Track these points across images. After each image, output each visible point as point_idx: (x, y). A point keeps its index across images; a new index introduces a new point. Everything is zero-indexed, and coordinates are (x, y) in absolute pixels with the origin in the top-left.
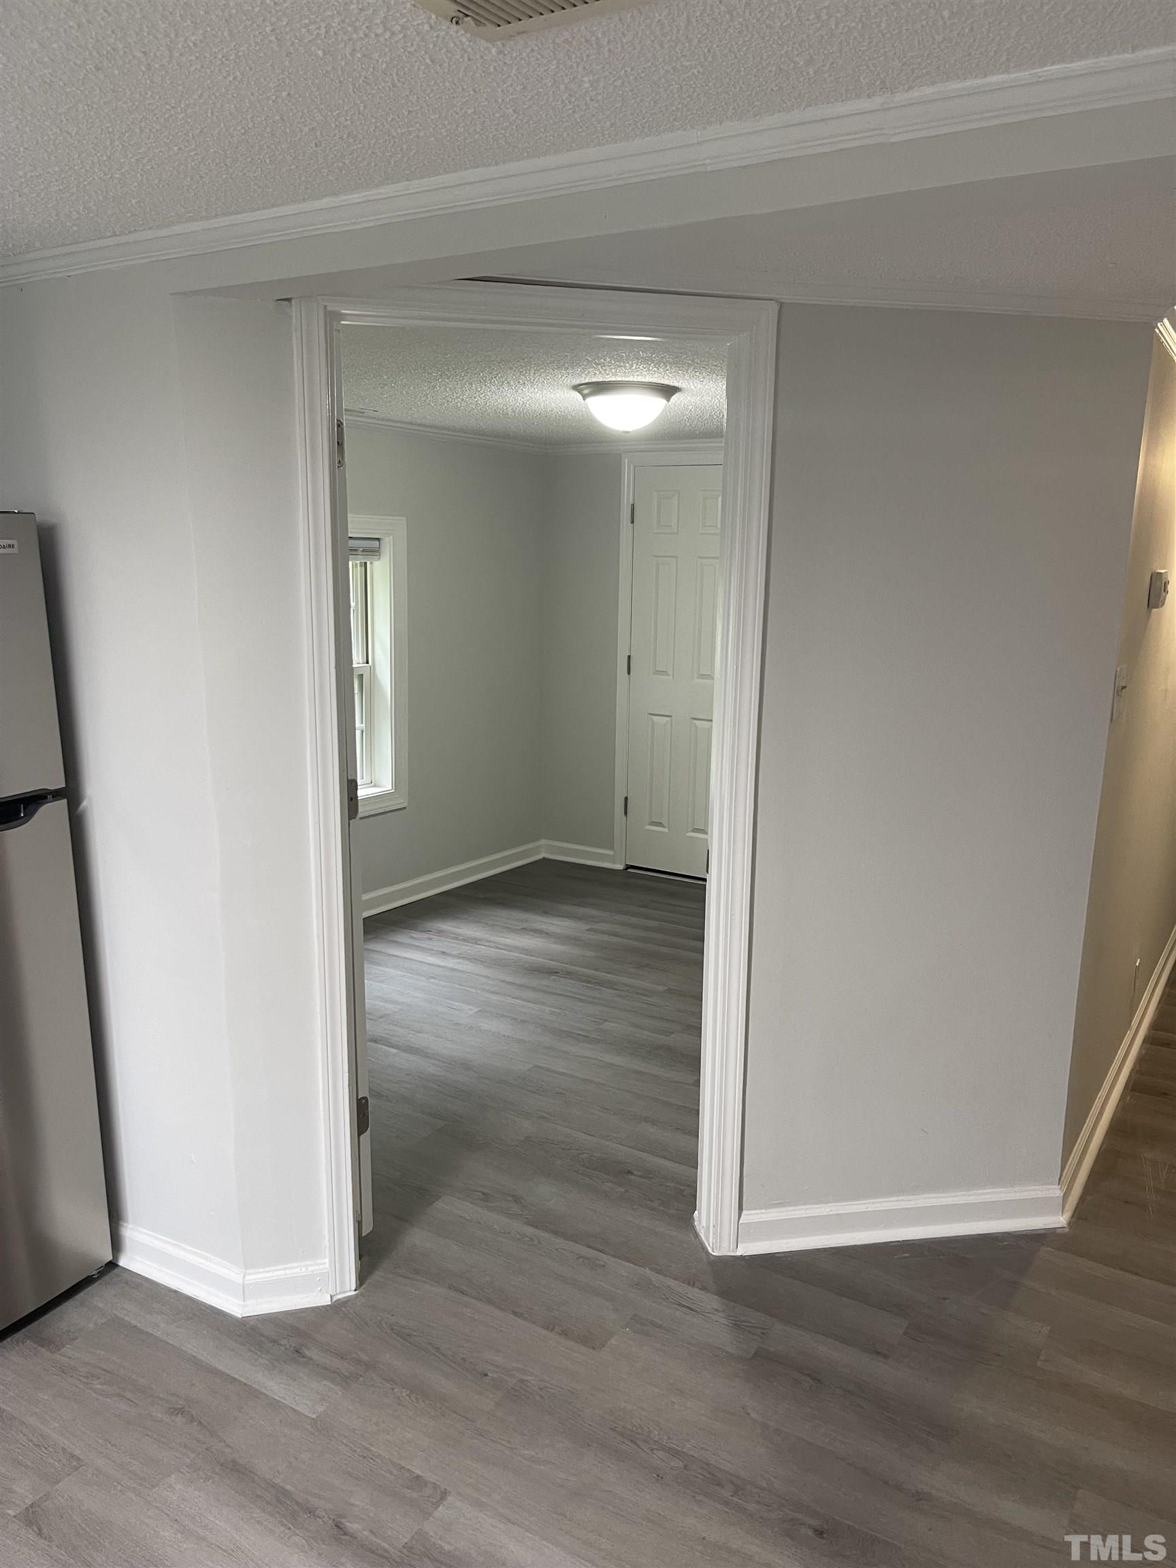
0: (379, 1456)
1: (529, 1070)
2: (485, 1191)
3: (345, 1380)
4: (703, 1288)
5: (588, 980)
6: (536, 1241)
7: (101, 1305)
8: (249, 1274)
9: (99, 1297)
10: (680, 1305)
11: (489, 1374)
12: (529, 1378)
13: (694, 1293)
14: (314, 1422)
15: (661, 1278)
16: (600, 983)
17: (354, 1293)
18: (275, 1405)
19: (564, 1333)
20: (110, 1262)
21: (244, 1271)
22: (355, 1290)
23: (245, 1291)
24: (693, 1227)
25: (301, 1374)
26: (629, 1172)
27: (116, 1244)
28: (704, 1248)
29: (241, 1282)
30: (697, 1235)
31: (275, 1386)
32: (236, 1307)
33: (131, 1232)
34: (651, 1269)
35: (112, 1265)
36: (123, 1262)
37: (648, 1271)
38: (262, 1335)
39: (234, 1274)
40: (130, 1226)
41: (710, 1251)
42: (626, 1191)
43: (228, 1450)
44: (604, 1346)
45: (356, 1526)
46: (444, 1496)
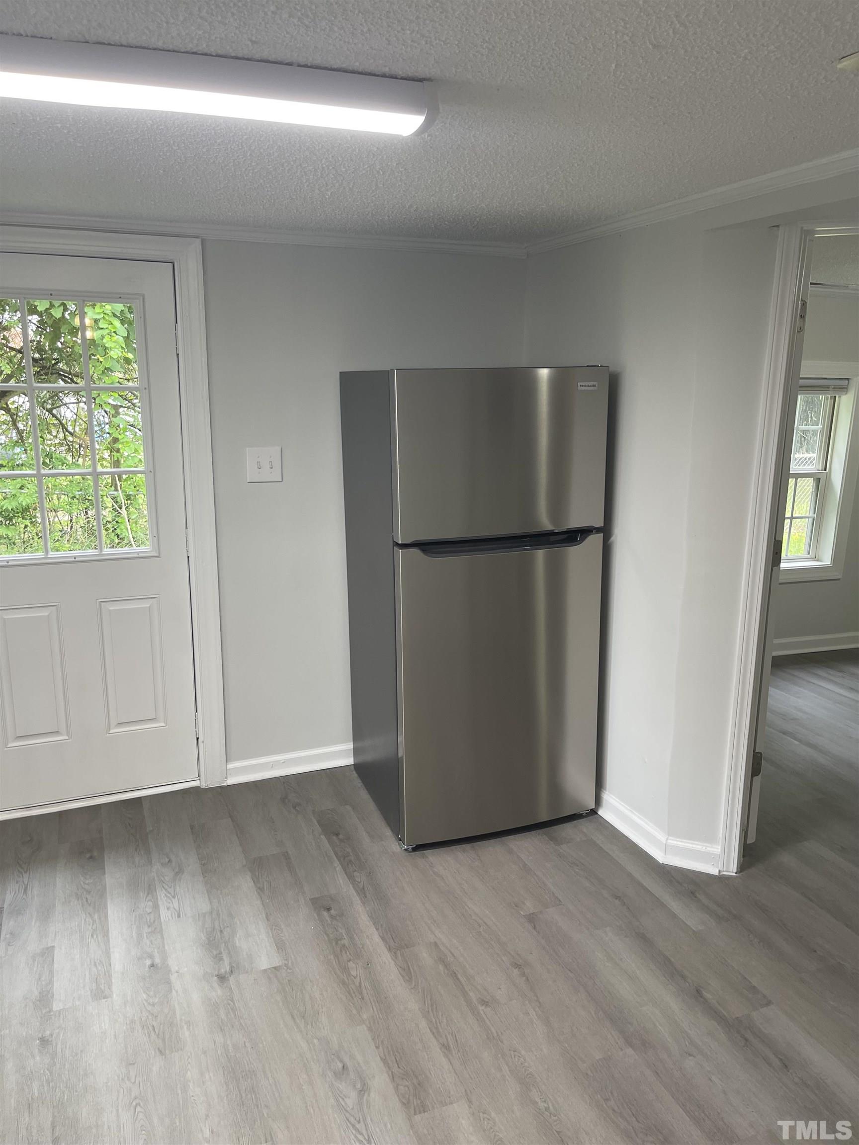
0: (732, 966)
7: (585, 830)
8: (670, 839)
9: (584, 826)
11: (818, 952)
14: (694, 932)
17: (735, 874)
18: (674, 916)
20: (592, 810)
21: (667, 836)
22: (736, 873)
23: (666, 849)
25: (692, 905)
27: (598, 801)
29: (665, 842)
31: (675, 905)
32: (660, 857)
33: (607, 797)
35: (594, 812)
36: (601, 812)
38: (673, 877)
39: (661, 837)
40: (607, 792)
43: (641, 927)
45: (708, 996)
46: (769, 1003)
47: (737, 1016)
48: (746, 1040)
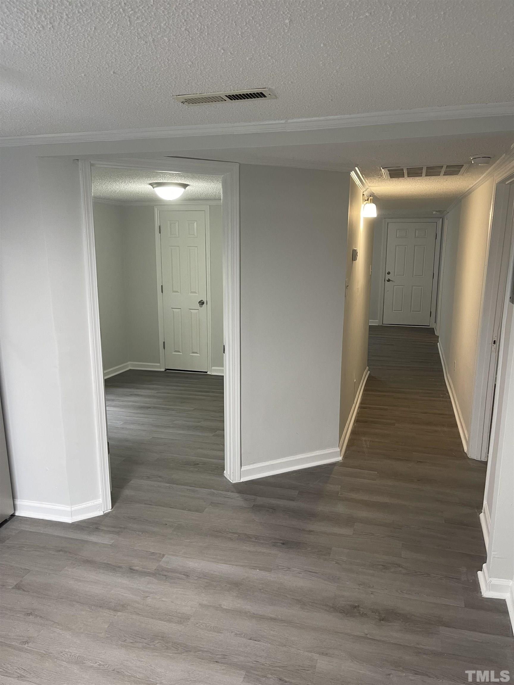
0: (138, 550)
1: (151, 439)
2: (147, 476)
3: (118, 533)
4: (232, 492)
5: (163, 409)
6: (171, 488)
7: (14, 526)
8: (73, 508)
9: (12, 524)
10: (225, 497)
11: (168, 524)
12: (182, 523)
13: (229, 494)
14: (111, 545)
15: (217, 491)
16: (168, 409)
17: (111, 510)
18: (96, 543)
19: (189, 510)
21: (70, 507)
23: (72, 513)
24: (224, 476)
25: (101, 534)
26: (198, 464)
27: (15, 507)
28: (229, 481)
29: (70, 511)
30: (226, 478)
31: (93, 538)
33: (19, 502)
34: (213, 489)
35: (13, 516)
36: (18, 514)
37: (212, 490)
38: (82, 526)
39: (68, 508)
41: (232, 482)
42: (198, 469)
43: (83, 557)
44: (203, 511)
45: (137, 568)
46: (164, 555)
47: (155, 568)
48: (165, 575)
